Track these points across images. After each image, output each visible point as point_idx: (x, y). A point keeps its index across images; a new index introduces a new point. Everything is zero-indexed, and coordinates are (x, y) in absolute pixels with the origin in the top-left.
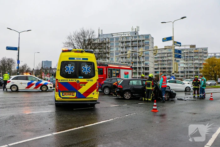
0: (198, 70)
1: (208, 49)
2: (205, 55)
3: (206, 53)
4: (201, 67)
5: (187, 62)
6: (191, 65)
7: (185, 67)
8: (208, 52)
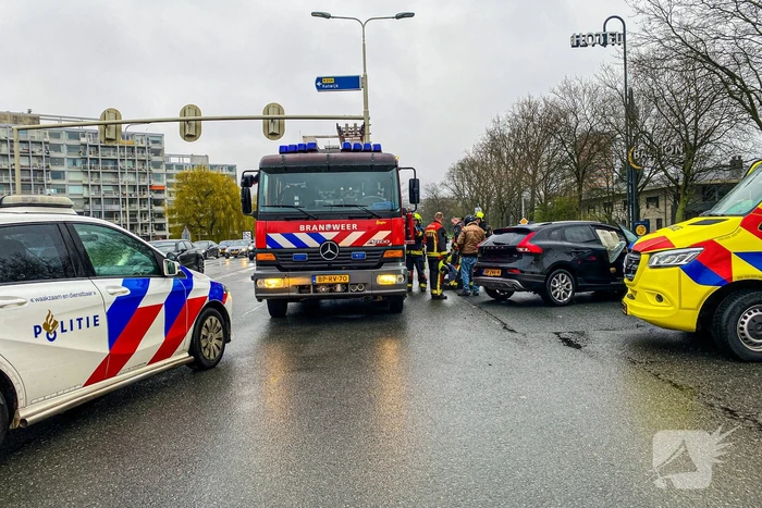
0: (137, 207)
1: (165, 139)
2: (155, 159)
3: (157, 152)
4: (145, 196)
5: (95, 178)
6: (111, 189)
7: (86, 195)
8: (166, 152)
